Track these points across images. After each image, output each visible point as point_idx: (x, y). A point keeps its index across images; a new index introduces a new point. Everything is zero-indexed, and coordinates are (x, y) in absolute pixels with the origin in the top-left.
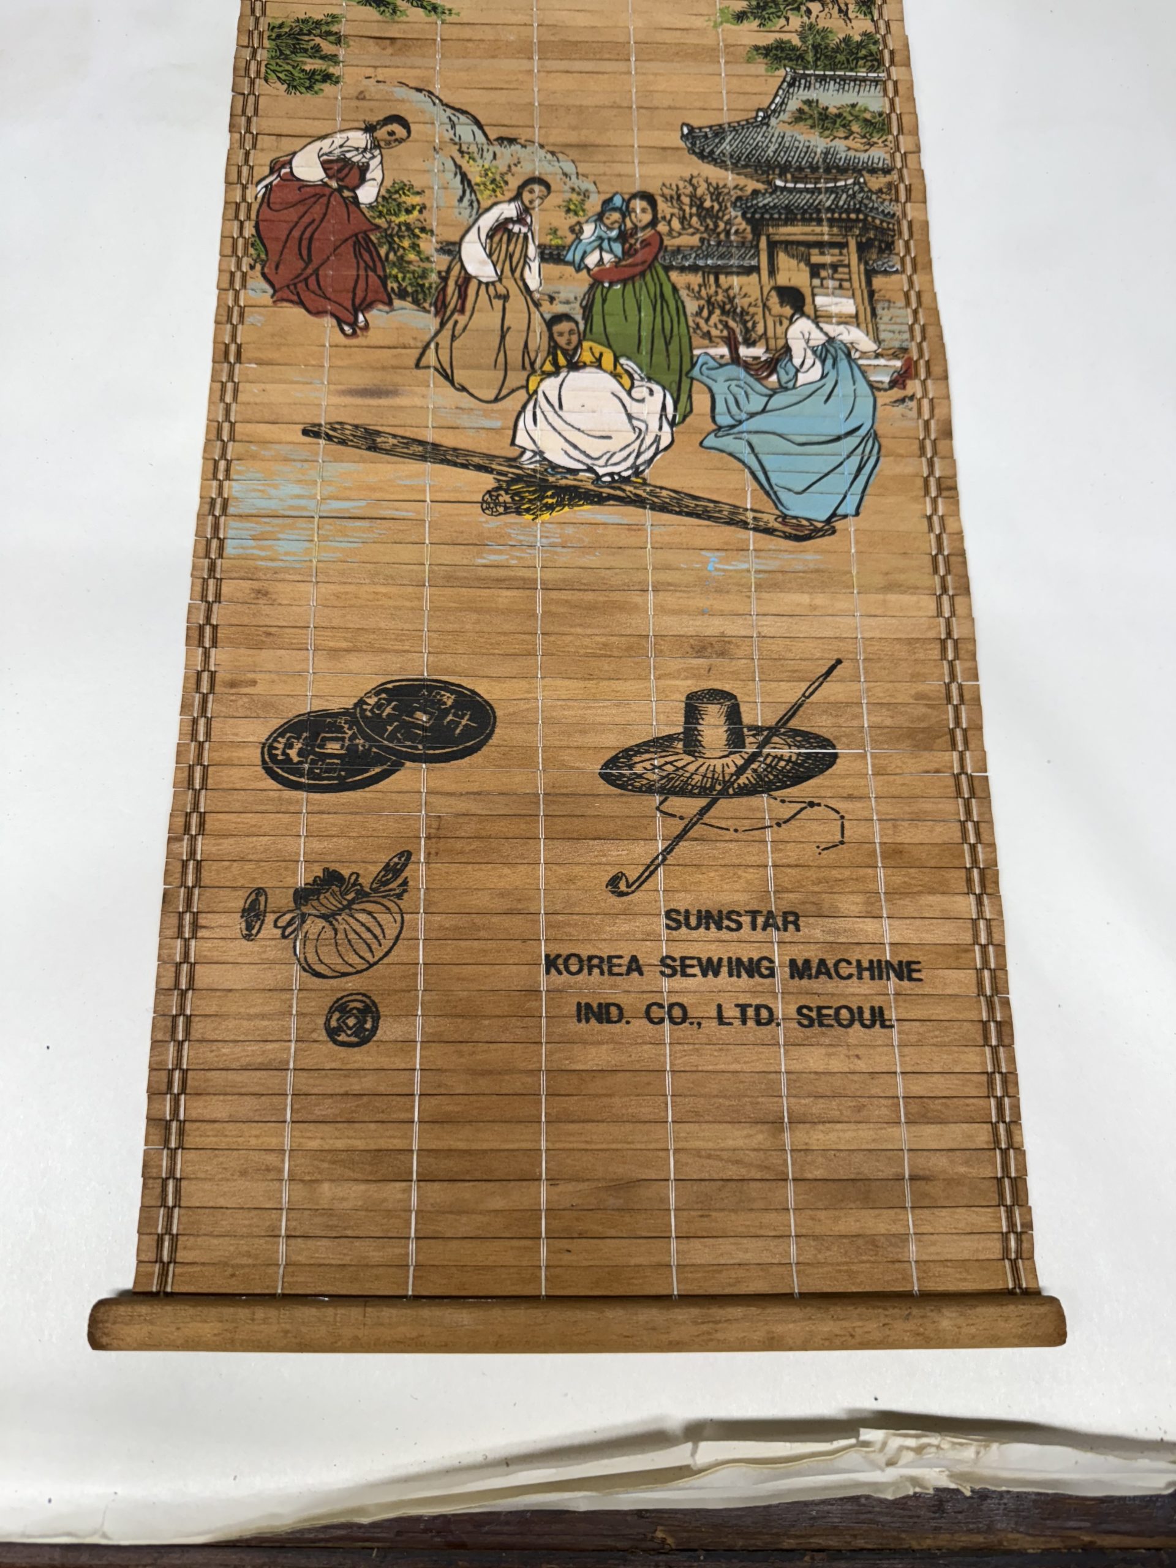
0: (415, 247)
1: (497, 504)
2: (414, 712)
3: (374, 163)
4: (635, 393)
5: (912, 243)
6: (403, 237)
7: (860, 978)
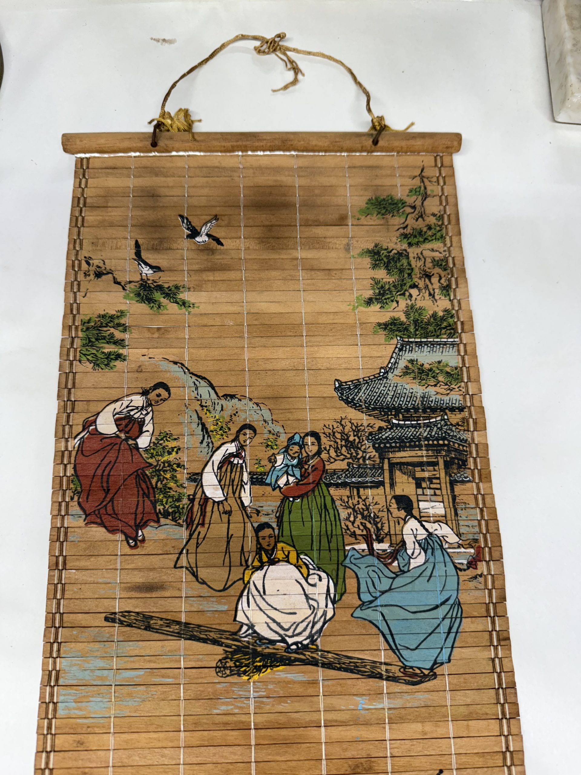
1: (225, 668)
4: (310, 579)
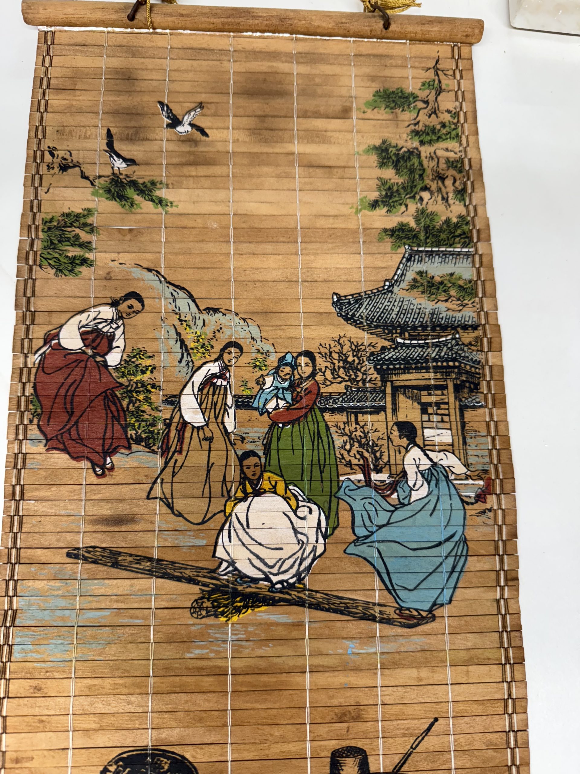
1: (201, 609)
3: (119, 333)
4: (300, 513)
6: (140, 392)
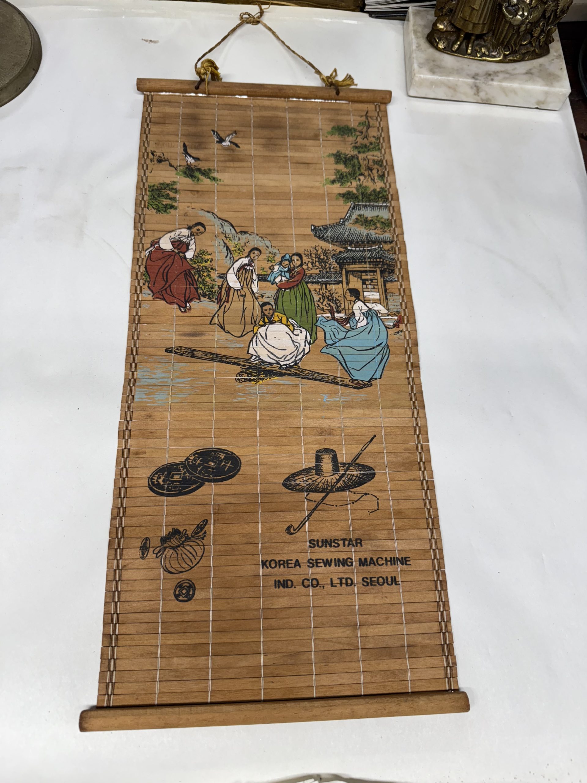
0: (208, 275)
1: (242, 378)
2: (208, 462)
3: (192, 242)
4: (295, 332)
5: (401, 269)
6: (204, 271)
7: (387, 565)
